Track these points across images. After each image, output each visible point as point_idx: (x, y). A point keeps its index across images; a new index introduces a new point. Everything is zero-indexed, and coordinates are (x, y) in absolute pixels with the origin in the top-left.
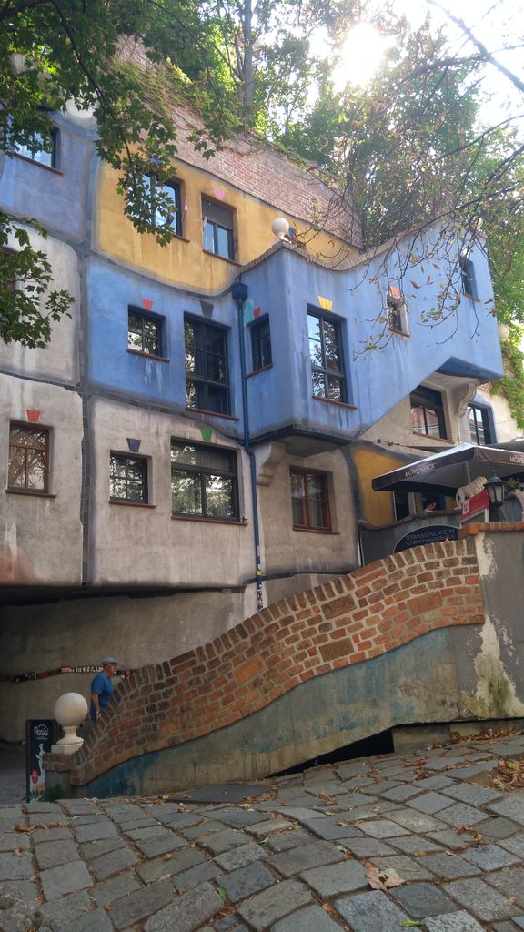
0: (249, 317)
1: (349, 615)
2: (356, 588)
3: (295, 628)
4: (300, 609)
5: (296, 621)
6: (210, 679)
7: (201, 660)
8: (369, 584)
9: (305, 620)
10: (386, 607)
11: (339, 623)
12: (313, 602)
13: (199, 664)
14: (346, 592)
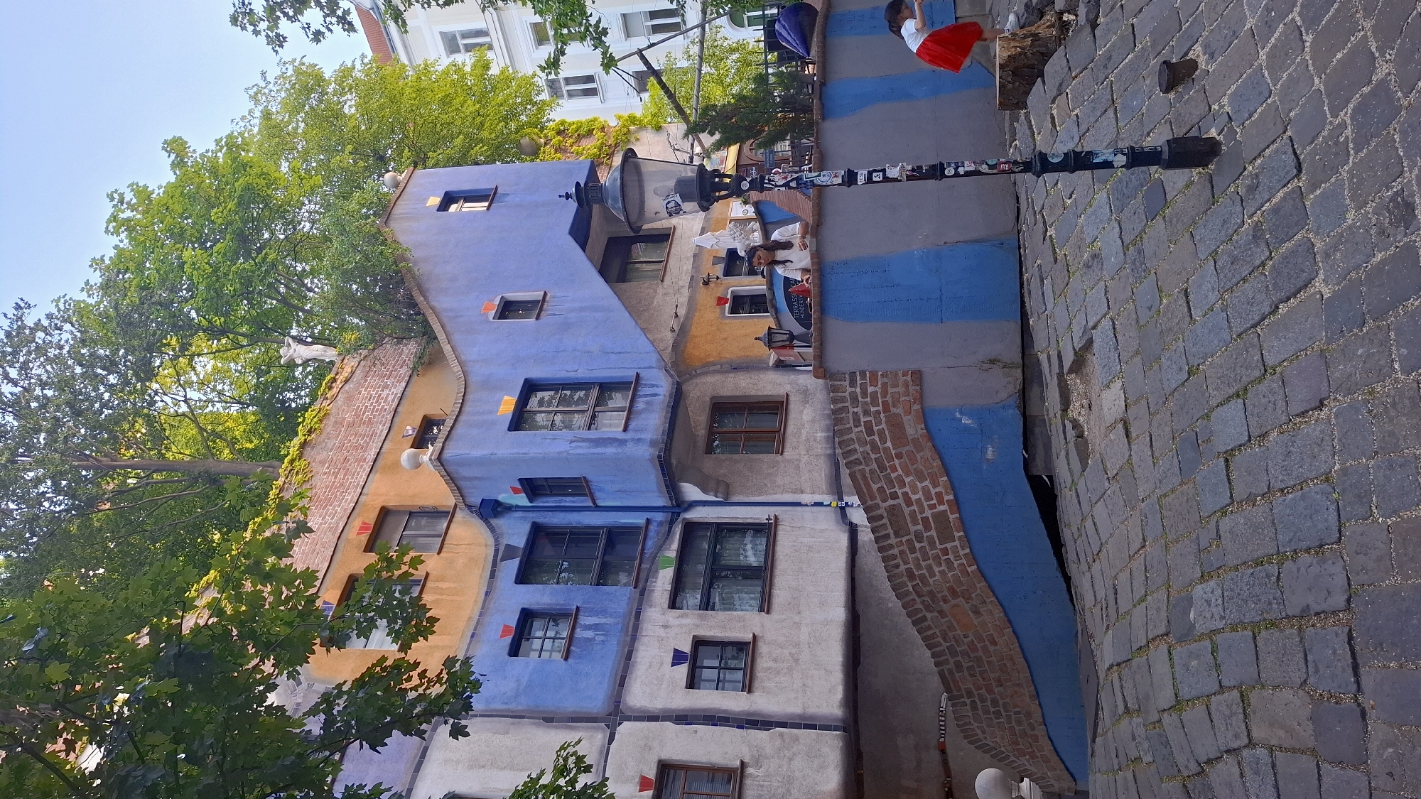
0: (522, 500)
1: (907, 511)
2: (878, 501)
3: (919, 567)
4: (899, 560)
5: (911, 566)
6: (969, 657)
7: (948, 663)
8: (875, 487)
9: (911, 556)
10: (900, 472)
11: (915, 522)
12: (891, 547)
13: (952, 666)
14: (882, 511)
